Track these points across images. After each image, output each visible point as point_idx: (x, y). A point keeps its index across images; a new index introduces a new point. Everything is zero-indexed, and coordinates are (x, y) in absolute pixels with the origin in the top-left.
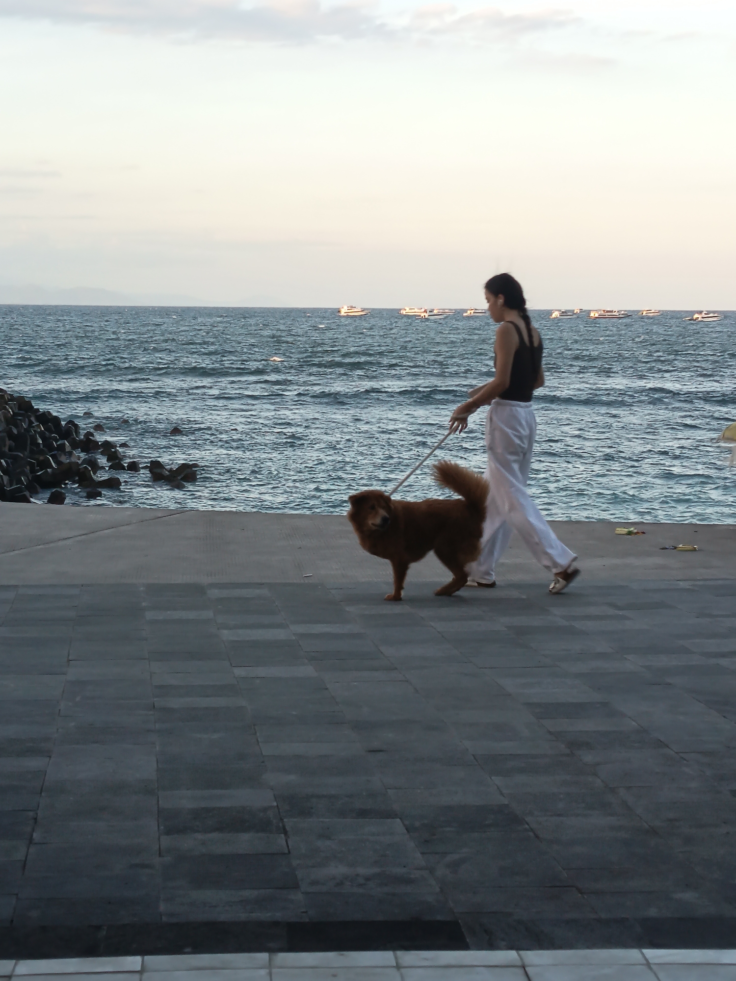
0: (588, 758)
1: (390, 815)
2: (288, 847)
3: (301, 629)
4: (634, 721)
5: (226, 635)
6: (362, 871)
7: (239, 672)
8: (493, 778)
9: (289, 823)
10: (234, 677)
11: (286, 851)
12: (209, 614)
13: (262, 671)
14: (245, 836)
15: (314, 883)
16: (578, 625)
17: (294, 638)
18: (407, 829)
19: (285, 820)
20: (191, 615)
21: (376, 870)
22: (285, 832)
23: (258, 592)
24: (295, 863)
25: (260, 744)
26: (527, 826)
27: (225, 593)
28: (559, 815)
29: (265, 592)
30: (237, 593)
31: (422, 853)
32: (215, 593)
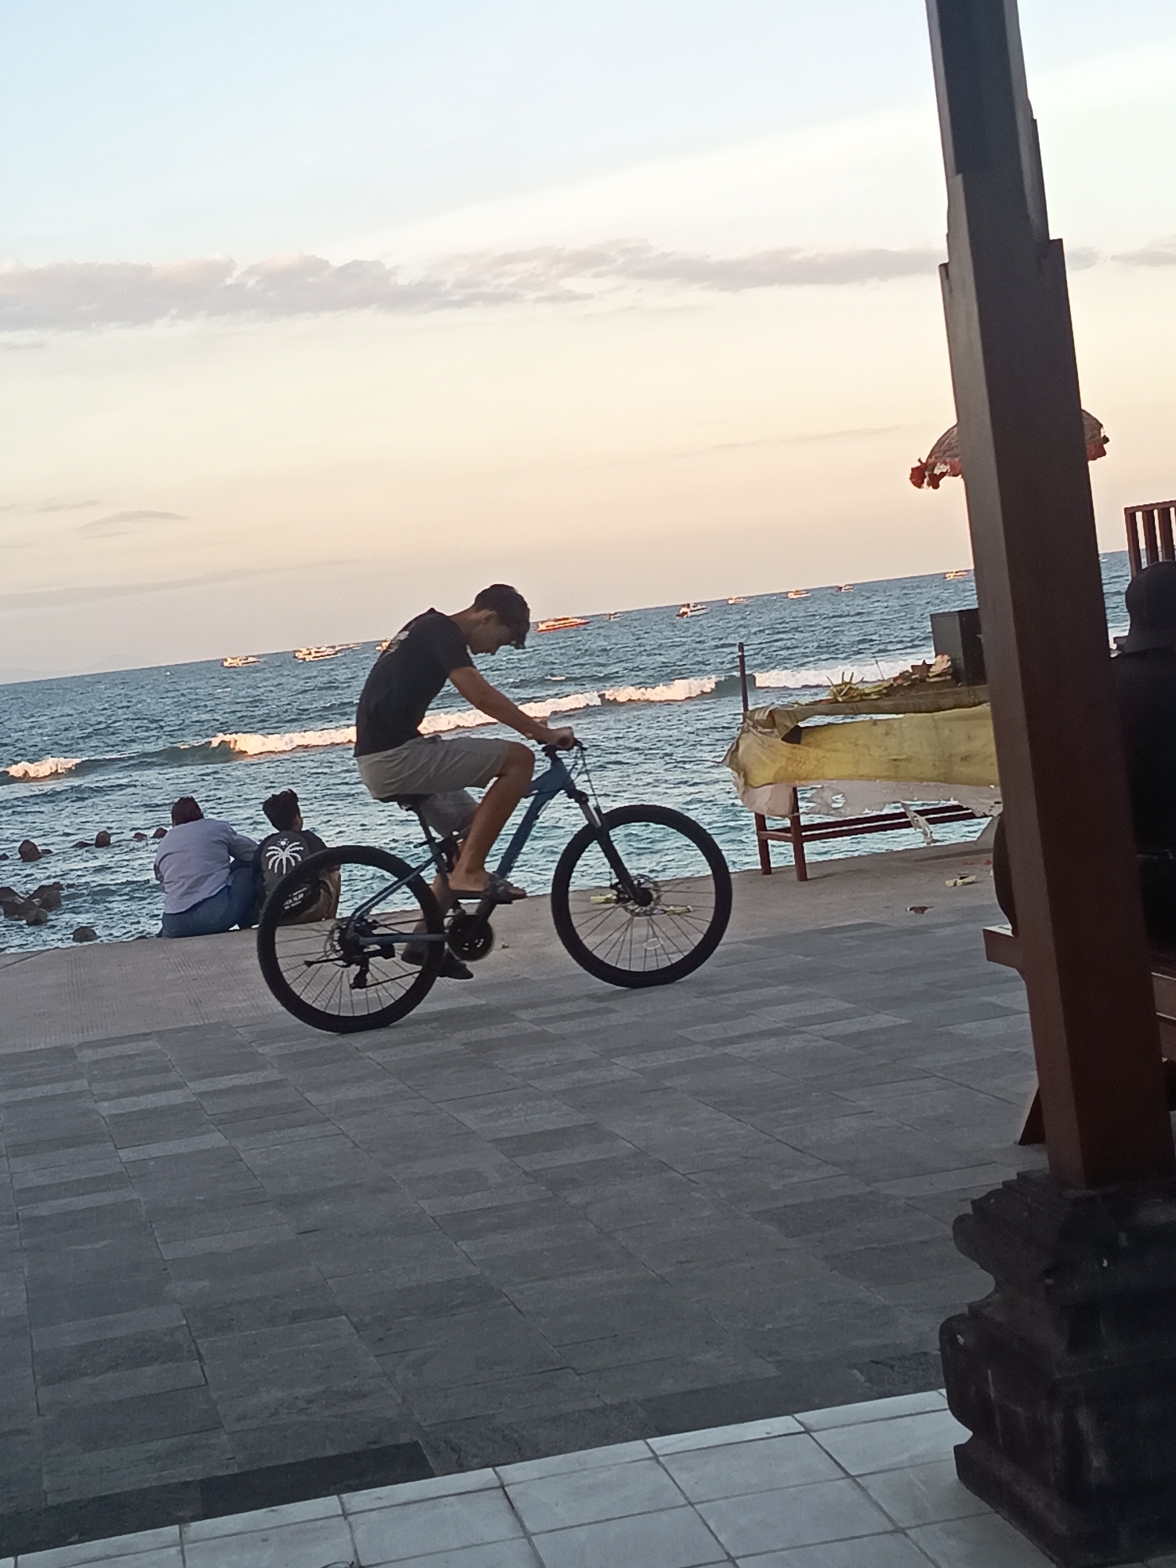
0: (576, 1199)
1: (334, 1312)
2: (205, 1376)
3: (203, 1086)
4: (630, 1142)
5: (106, 1108)
6: (301, 1392)
7: (126, 1155)
8: (459, 1243)
9: (203, 1344)
10: (121, 1162)
11: (203, 1382)
12: (81, 1084)
13: (155, 1150)
14: (150, 1370)
15: (242, 1418)
16: (550, 1029)
17: (194, 1099)
18: (355, 1328)
19: (198, 1341)
20: (59, 1088)
21: (320, 1388)
22: (200, 1358)
23: (143, 1045)
24: (214, 1396)
25: (160, 1246)
26: (506, 1299)
27: (101, 1053)
28: (544, 1279)
29: (153, 1044)
30: (118, 1050)
31: (376, 1356)
32: (87, 1056)
